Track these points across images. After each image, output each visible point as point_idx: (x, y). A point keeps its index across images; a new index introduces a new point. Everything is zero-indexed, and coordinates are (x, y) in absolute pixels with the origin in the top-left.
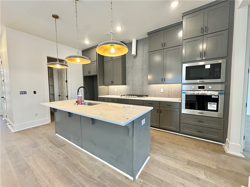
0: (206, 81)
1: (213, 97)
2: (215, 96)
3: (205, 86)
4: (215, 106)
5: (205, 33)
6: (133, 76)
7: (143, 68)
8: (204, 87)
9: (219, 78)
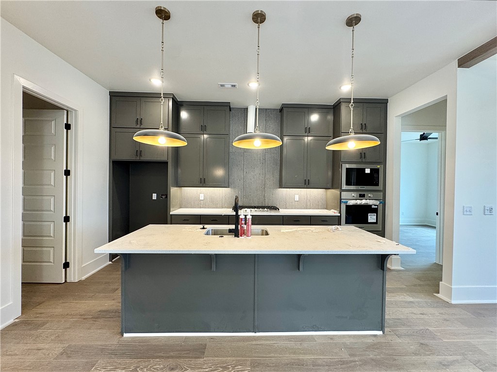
0: (366, 188)
1: (373, 207)
2: (375, 205)
3: (365, 193)
4: (375, 217)
5: (364, 131)
6: (245, 170)
7: (265, 159)
8: (364, 195)
9: (377, 185)
